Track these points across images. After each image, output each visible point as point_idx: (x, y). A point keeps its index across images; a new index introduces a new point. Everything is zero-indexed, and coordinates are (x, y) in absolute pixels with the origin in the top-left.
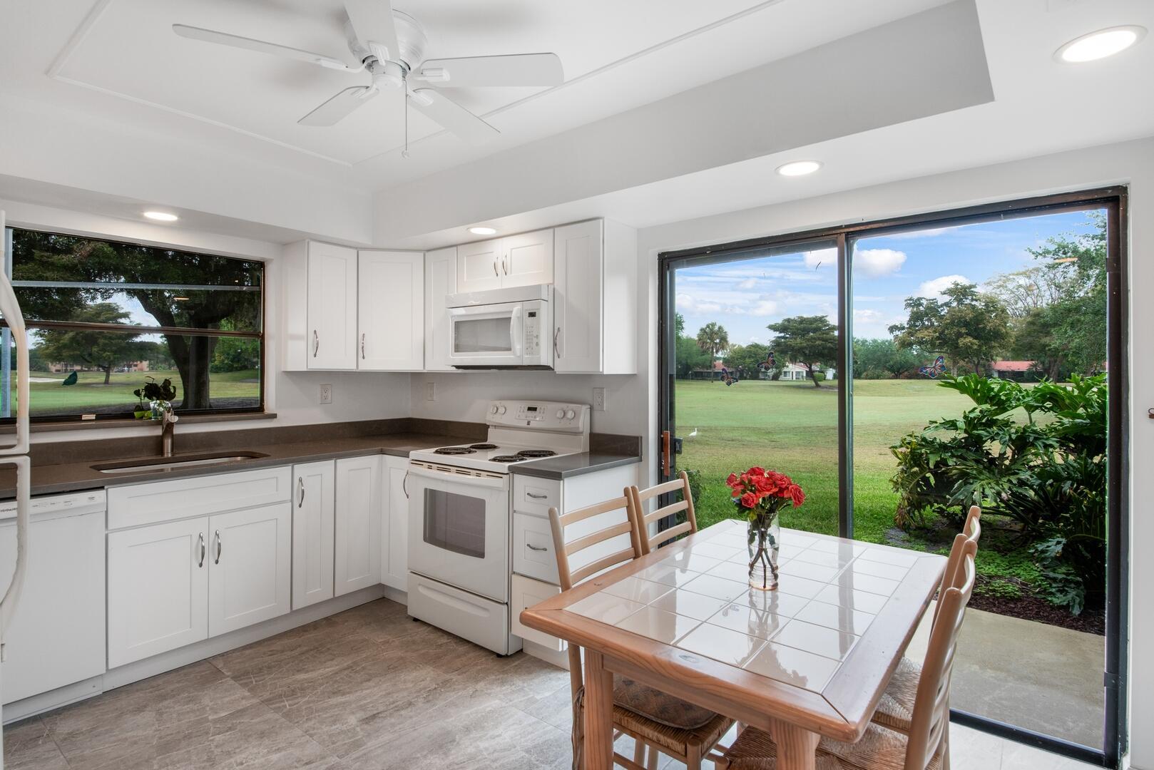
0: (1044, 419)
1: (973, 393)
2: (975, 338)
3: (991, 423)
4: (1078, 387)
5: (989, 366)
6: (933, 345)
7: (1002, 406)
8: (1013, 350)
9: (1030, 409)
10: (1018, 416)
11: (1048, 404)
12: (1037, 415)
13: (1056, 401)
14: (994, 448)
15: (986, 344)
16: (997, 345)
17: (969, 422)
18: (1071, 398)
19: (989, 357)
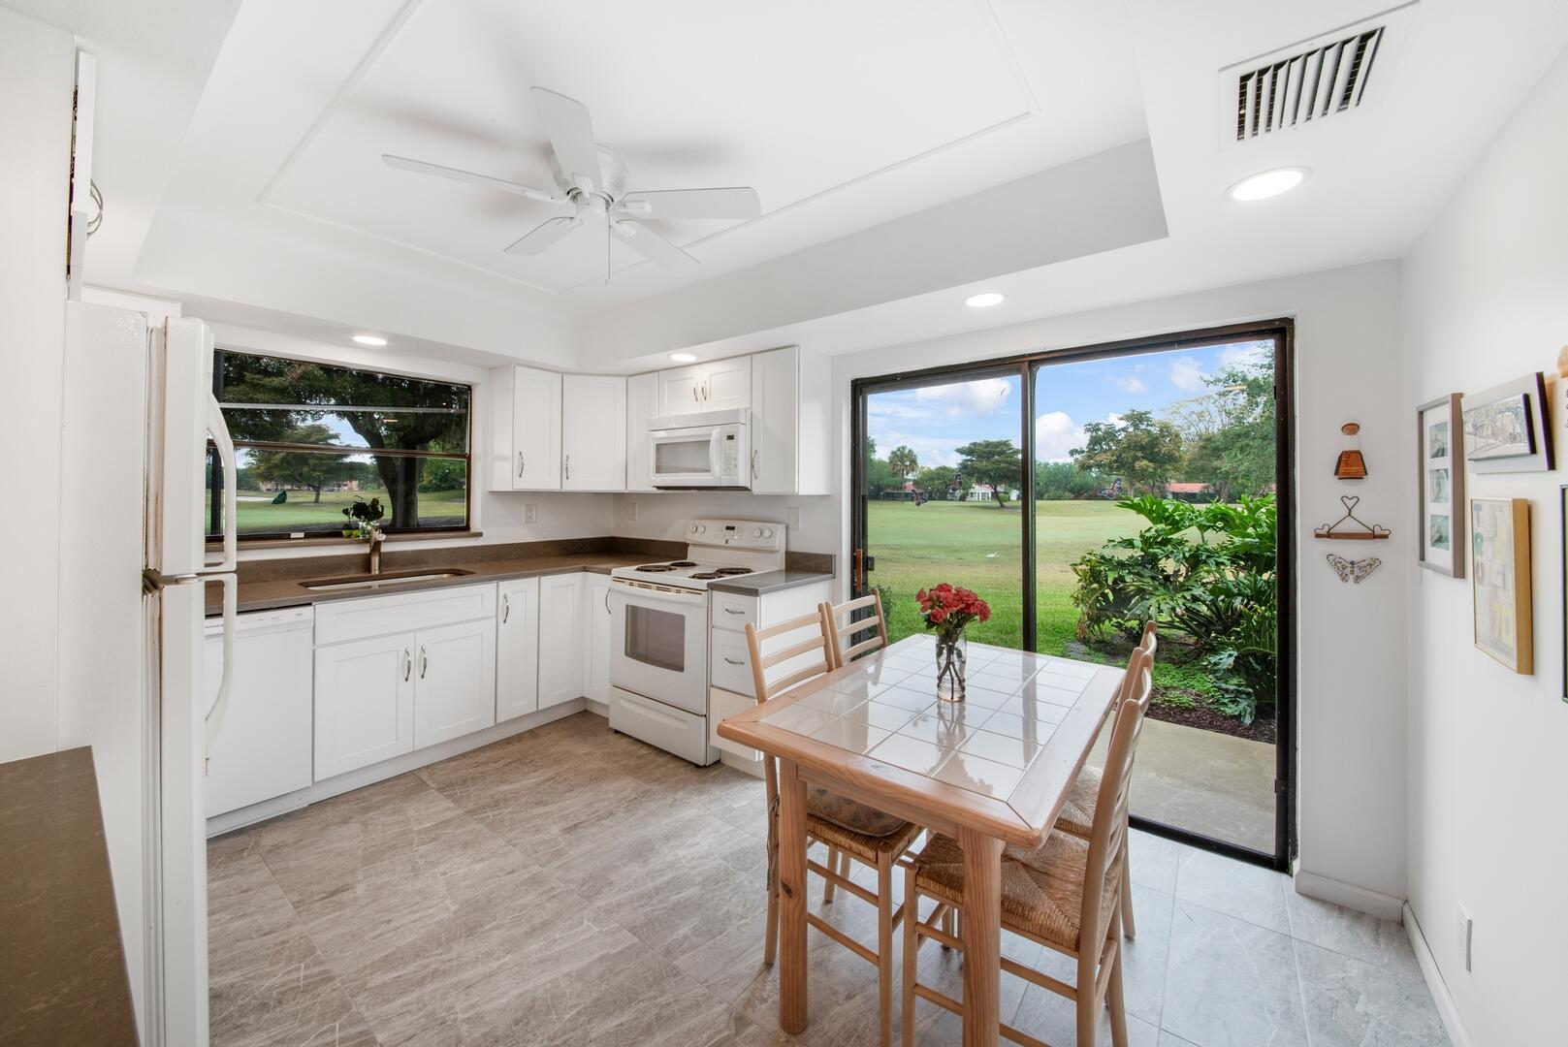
0: (1215, 538)
1: (1149, 514)
2: (1151, 461)
3: (1166, 542)
4: (1248, 508)
5: (1164, 488)
6: (1111, 468)
7: (1176, 526)
8: (1187, 472)
9: (1203, 528)
10: (1191, 535)
11: (1220, 524)
12: (1209, 534)
14: (1169, 566)
15: (1160, 467)
16: (1171, 468)
17: (1145, 540)
18: (1242, 518)
19: (1164, 479)
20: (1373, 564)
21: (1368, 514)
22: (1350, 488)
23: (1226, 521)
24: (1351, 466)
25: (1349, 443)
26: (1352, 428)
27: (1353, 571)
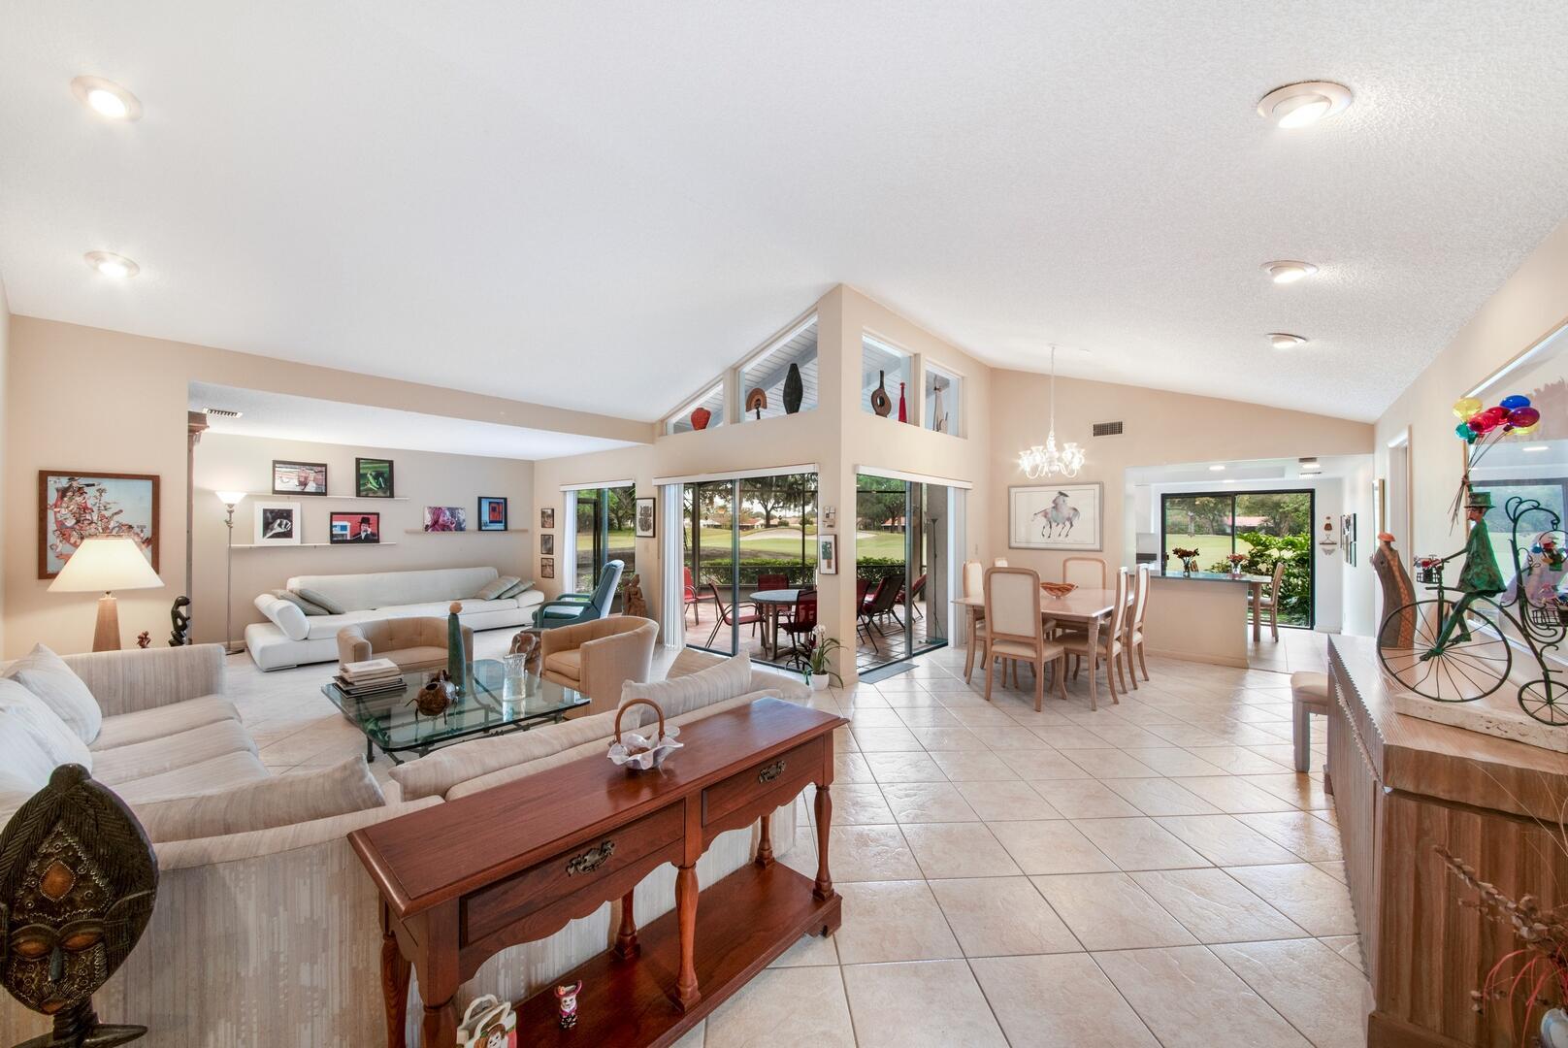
0: (1288, 554)
1: (1252, 542)
7: (1267, 548)
8: (1247, 507)
9: (1280, 549)
10: (1274, 553)
11: (1289, 547)
12: (1284, 552)
17: (1252, 555)
18: (1301, 543)
20: (1333, 550)
21: (1329, 539)
22: (1328, 532)
23: (1293, 544)
24: (1328, 527)
25: (1328, 522)
26: (1329, 518)
27: (1329, 552)
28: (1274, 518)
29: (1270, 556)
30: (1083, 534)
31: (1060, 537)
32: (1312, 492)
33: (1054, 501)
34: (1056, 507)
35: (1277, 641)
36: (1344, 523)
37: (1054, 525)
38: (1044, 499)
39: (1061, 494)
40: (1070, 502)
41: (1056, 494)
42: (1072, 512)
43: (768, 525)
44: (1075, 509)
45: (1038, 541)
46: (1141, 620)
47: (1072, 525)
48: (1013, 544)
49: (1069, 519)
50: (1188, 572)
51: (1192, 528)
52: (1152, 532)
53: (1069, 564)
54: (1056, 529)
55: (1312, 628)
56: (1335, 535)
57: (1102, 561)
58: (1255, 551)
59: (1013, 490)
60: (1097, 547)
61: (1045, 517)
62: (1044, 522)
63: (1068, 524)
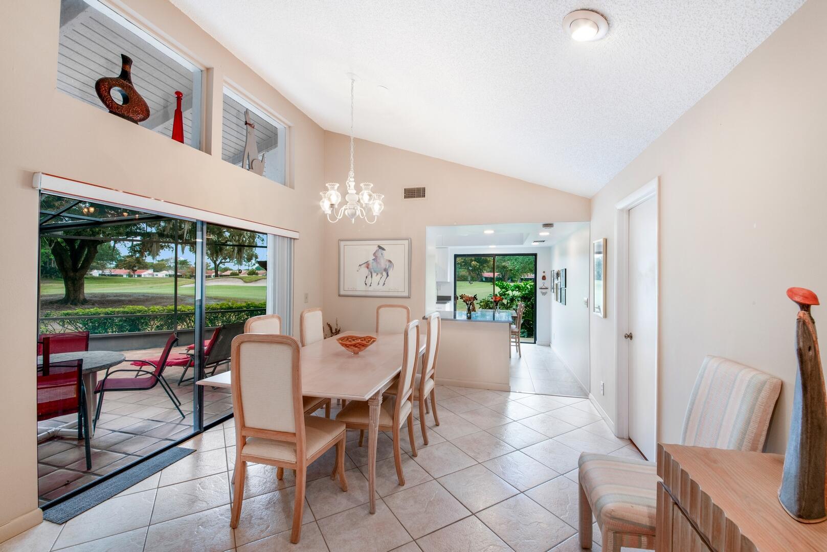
0: (516, 293)
3: (505, 295)
4: (524, 284)
9: (513, 291)
10: (510, 293)
11: (517, 289)
12: (514, 292)
13: (518, 288)
14: (505, 301)
16: (486, 266)
18: (523, 287)
19: (481, 271)
20: (546, 293)
21: (546, 285)
22: (543, 281)
24: (544, 278)
25: (544, 274)
26: (544, 272)
27: (544, 294)
28: (502, 274)
29: (509, 295)
30: (396, 283)
31: (377, 286)
32: (535, 255)
33: (374, 254)
34: (376, 259)
35: (520, 357)
36: (555, 275)
37: (374, 275)
38: (366, 251)
39: (380, 247)
40: (387, 255)
41: (376, 248)
42: (388, 264)
43: (217, 276)
44: (390, 261)
45: (360, 288)
46: (433, 368)
47: (388, 275)
48: (342, 293)
49: (386, 270)
50: (470, 313)
51: (469, 278)
52: (449, 281)
53: (382, 310)
54: (376, 278)
55: (535, 343)
56: (547, 283)
57: (406, 308)
58: (502, 292)
59: (342, 243)
60: (406, 294)
61: (368, 268)
62: (364, 271)
63: (384, 274)
